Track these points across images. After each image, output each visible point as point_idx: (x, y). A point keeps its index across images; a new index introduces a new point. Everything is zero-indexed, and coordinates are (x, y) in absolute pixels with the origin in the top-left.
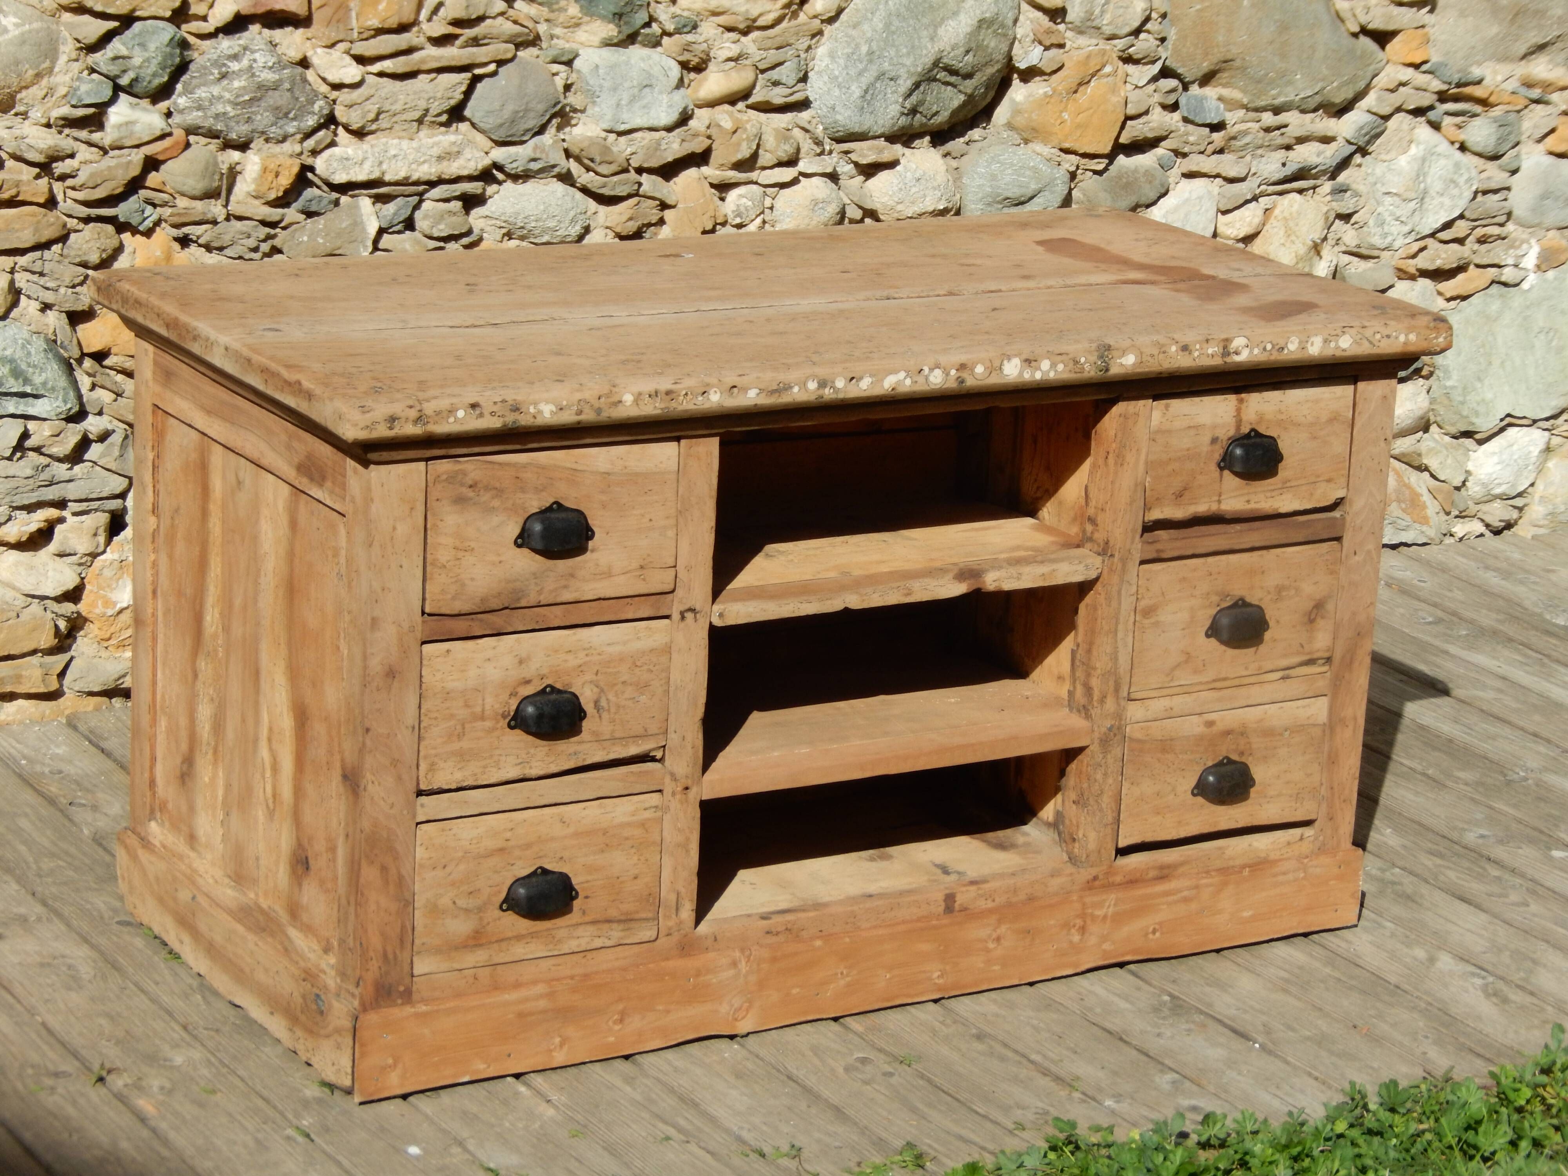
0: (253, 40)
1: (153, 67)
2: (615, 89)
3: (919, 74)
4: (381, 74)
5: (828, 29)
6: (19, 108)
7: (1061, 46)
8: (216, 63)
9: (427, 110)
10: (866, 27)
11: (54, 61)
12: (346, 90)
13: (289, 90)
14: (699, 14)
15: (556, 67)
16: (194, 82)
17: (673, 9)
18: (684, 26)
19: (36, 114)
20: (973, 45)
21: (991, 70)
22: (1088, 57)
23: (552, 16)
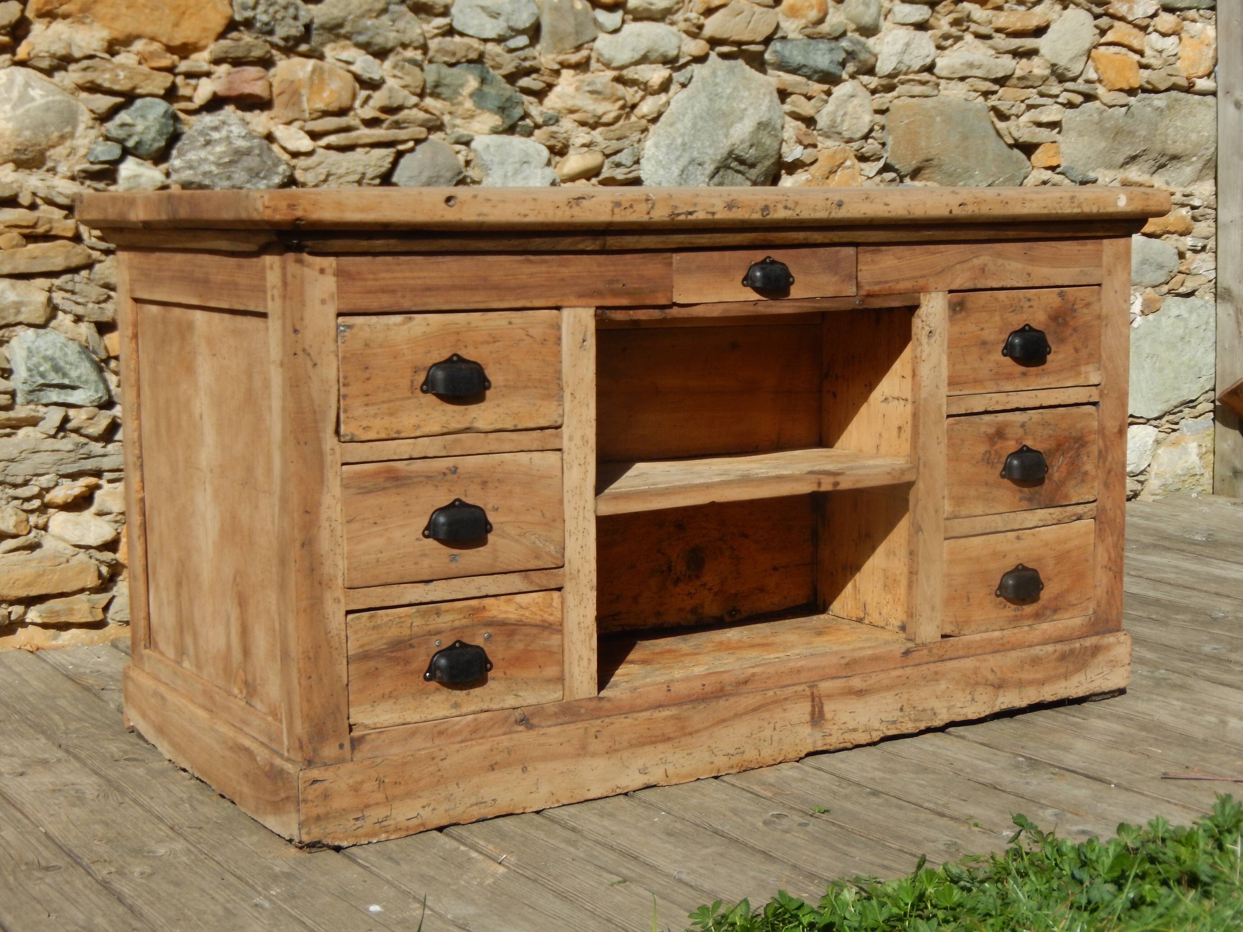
0: (229, 116)
1: (152, 134)
2: (502, 163)
3: (719, 161)
4: (328, 147)
5: (652, 128)
6: (50, 164)
7: (815, 146)
8: (202, 133)
9: (364, 174)
10: (679, 125)
11: (75, 127)
12: (302, 158)
13: (259, 155)
14: (560, 112)
15: (458, 147)
16: (186, 147)
17: (541, 108)
18: (550, 119)
19: (63, 169)
20: (755, 141)
21: (768, 163)
22: (835, 153)
23: (453, 109)
